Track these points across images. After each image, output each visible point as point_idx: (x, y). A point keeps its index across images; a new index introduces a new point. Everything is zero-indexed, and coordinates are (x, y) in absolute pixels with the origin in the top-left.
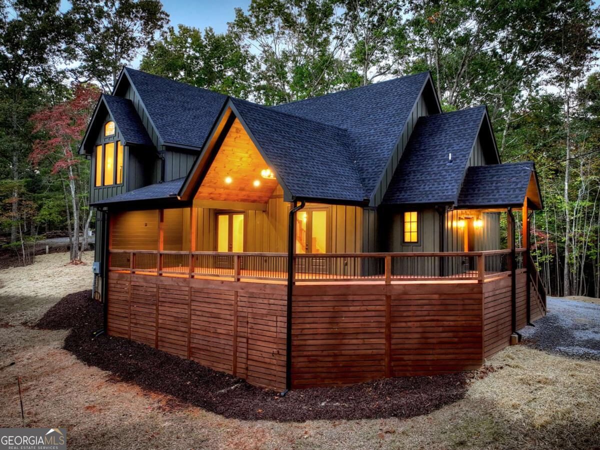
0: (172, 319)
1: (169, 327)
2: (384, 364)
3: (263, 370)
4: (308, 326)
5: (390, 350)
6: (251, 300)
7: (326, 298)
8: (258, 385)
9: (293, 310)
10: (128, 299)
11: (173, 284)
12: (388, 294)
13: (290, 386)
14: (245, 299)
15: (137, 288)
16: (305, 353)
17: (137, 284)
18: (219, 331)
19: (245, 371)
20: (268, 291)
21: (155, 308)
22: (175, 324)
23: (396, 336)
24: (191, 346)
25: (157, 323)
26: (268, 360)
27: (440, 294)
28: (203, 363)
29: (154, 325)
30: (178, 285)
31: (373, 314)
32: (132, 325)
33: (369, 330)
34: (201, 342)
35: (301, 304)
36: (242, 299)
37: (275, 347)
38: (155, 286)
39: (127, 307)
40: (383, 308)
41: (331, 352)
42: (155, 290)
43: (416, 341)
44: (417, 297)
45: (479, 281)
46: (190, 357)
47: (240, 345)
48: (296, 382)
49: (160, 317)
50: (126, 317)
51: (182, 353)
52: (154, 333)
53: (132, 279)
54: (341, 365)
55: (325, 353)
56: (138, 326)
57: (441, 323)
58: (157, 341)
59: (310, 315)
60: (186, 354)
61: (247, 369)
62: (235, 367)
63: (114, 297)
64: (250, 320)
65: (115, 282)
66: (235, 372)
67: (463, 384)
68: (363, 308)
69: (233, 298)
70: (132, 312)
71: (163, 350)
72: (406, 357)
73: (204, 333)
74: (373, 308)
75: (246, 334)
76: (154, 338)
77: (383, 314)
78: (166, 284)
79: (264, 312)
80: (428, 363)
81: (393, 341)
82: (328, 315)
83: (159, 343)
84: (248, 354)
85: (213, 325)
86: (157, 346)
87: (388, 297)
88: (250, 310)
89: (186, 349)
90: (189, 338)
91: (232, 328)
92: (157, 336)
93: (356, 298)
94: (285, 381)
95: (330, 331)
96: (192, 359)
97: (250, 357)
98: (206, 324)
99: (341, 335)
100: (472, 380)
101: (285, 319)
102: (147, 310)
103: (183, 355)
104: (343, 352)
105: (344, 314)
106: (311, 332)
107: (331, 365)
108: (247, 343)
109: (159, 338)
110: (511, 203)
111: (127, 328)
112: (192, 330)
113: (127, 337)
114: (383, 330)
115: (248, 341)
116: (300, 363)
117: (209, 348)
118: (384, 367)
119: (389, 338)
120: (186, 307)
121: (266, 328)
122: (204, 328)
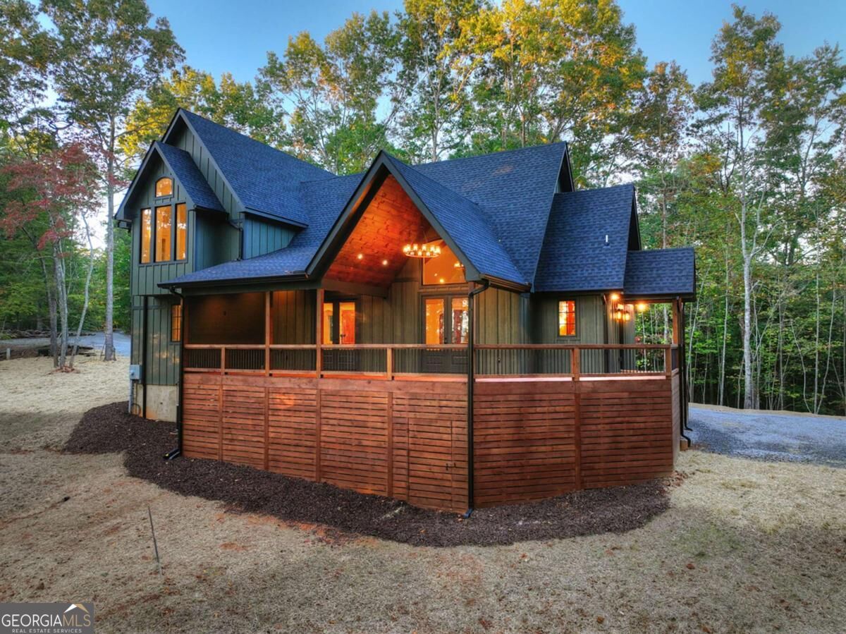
0: (292, 431)
1: (286, 441)
2: (574, 474)
3: (432, 488)
4: (492, 431)
5: (581, 457)
6: (413, 402)
7: (511, 398)
8: (426, 507)
9: (475, 413)
10: (218, 409)
11: (292, 386)
12: (577, 392)
13: (472, 505)
14: (406, 402)
15: (232, 393)
16: (489, 465)
17: (233, 388)
18: (365, 443)
19: (405, 491)
20: (438, 391)
21: (262, 418)
22: (296, 437)
23: (587, 441)
24: (322, 464)
25: (266, 436)
26: (440, 476)
27: (631, 392)
28: (341, 485)
29: (262, 440)
30: (300, 388)
31: (562, 416)
32: (225, 442)
33: (558, 435)
34: (337, 458)
35: (483, 405)
36: (400, 401)
37: (449, 458)
38: (262, 389)
39: (217, 419)
40: (572, 409)
41: (518, 463)
42: (263, 395)
43: (606, 446)
44: (607, 395)
45: (667, 377)
46: (320, 478)
47: (398, 458)
48: (479, 500)
49: (271, 429)
50: (215, 432)
51: (308, 474)
52: (262, 451)
53: (224, 382)
54: (528, 477)
55: (511, 463)
56: (236, 443)
57: (631, 426)
58: (267, 460)
59: (493, 418)
60: (314, 475)
61: (408, 488)
62: (391, 486)
63: (192, 407)
64: (411, 428)
65: (196, 386)
66: (391, 493)
67: (662, 492)
68: (551, 409)
69: (386, 401)
70: (225, 426)
71: (278, 471)
72: (597, 466)
73: (343, 447)
74: (561, 409)
75: (406, 445)
76: (263, 457)
77: (573, 415)
78: (279, 386)
79: (433, 416)
80: (619, 471)
81: (584, 447)
82: (512, 417)
83: (271, 464)
84: (409, 470)
85: (357, 436)
86: (267, 468)
87: (577, 396)
88: (412, 415)
89: (314, 468)
90: (319, 454)
91: (386, 439)
92: (267, 454)
93: (545, 397)
94: (466, 500)
95: (516, 437)
96: (323, 480)
97: (412, 473)
98: (346, 435)
99: (530, 441)
100: (670, 488)
101: (465, 424)
102: (250, 422)
103: (309, 476)
104: (531, 462)
105: (531, 417)
106: (496, 438)
107: (517, 478)
108: (408, 455)
109: (270, 457)
110: (680, 292)
111: (217, 446)
112: (322, 444)
113: (217, 457)
114: (572, 435)
115: (409, 453)
116: (482, 475)
117: (350, 465)
118: (574, 478)
119: (579, 443)
120: (313, 415)
121: (436, 436)
122: (342, 441)
